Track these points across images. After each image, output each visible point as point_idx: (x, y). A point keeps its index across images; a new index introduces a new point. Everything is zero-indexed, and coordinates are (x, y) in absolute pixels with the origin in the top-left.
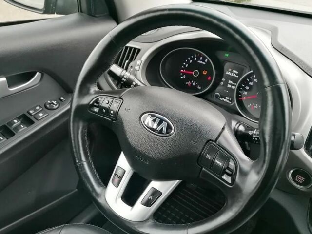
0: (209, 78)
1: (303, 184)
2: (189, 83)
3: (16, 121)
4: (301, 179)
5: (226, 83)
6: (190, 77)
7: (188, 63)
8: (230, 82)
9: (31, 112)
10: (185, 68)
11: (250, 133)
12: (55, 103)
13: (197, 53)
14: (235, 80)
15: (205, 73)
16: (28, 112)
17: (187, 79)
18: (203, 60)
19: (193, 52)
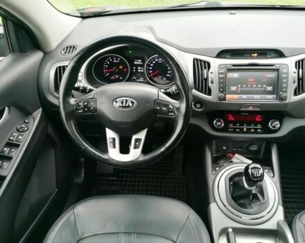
0: (125, 70)
1: (201, 107)
2: (113, 77)
3: (5, 149)
4: (198, 106)
5: (137, 69)
6: (112, 74)
7: (107, 64)
8: (139, 68)
9: (11, 138)
10: (106, 69)
11: (168, 91)
12: (24, 126)
13: (110, 56)
14: (142, 66)
15: (121, 67)
16: (9, 140)
17: (110, 76)
18: (117, 60)
19: (108, 57)
